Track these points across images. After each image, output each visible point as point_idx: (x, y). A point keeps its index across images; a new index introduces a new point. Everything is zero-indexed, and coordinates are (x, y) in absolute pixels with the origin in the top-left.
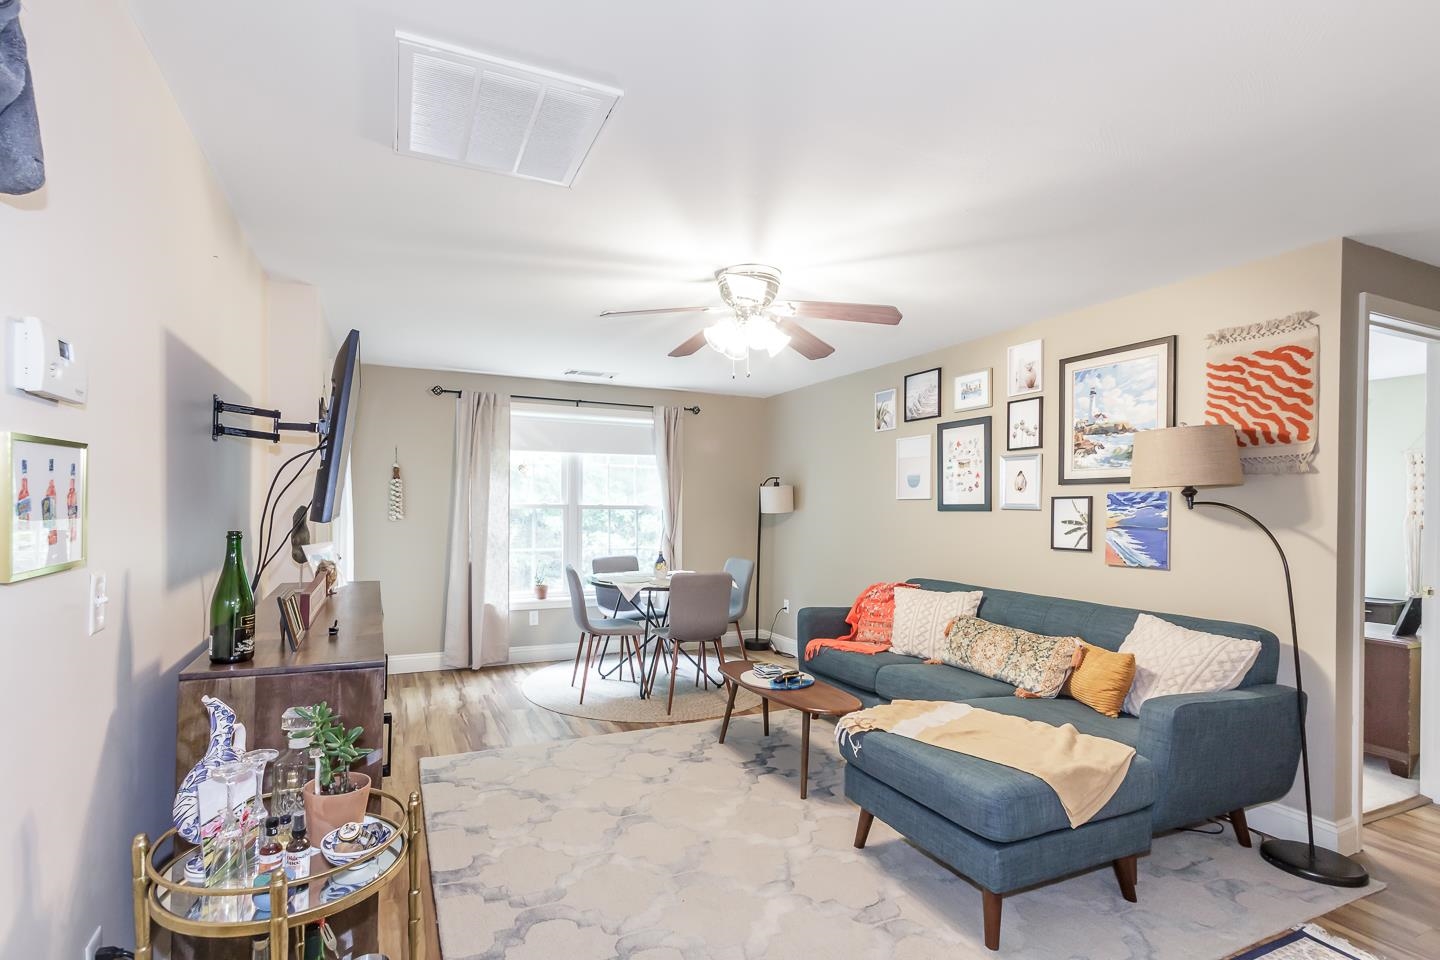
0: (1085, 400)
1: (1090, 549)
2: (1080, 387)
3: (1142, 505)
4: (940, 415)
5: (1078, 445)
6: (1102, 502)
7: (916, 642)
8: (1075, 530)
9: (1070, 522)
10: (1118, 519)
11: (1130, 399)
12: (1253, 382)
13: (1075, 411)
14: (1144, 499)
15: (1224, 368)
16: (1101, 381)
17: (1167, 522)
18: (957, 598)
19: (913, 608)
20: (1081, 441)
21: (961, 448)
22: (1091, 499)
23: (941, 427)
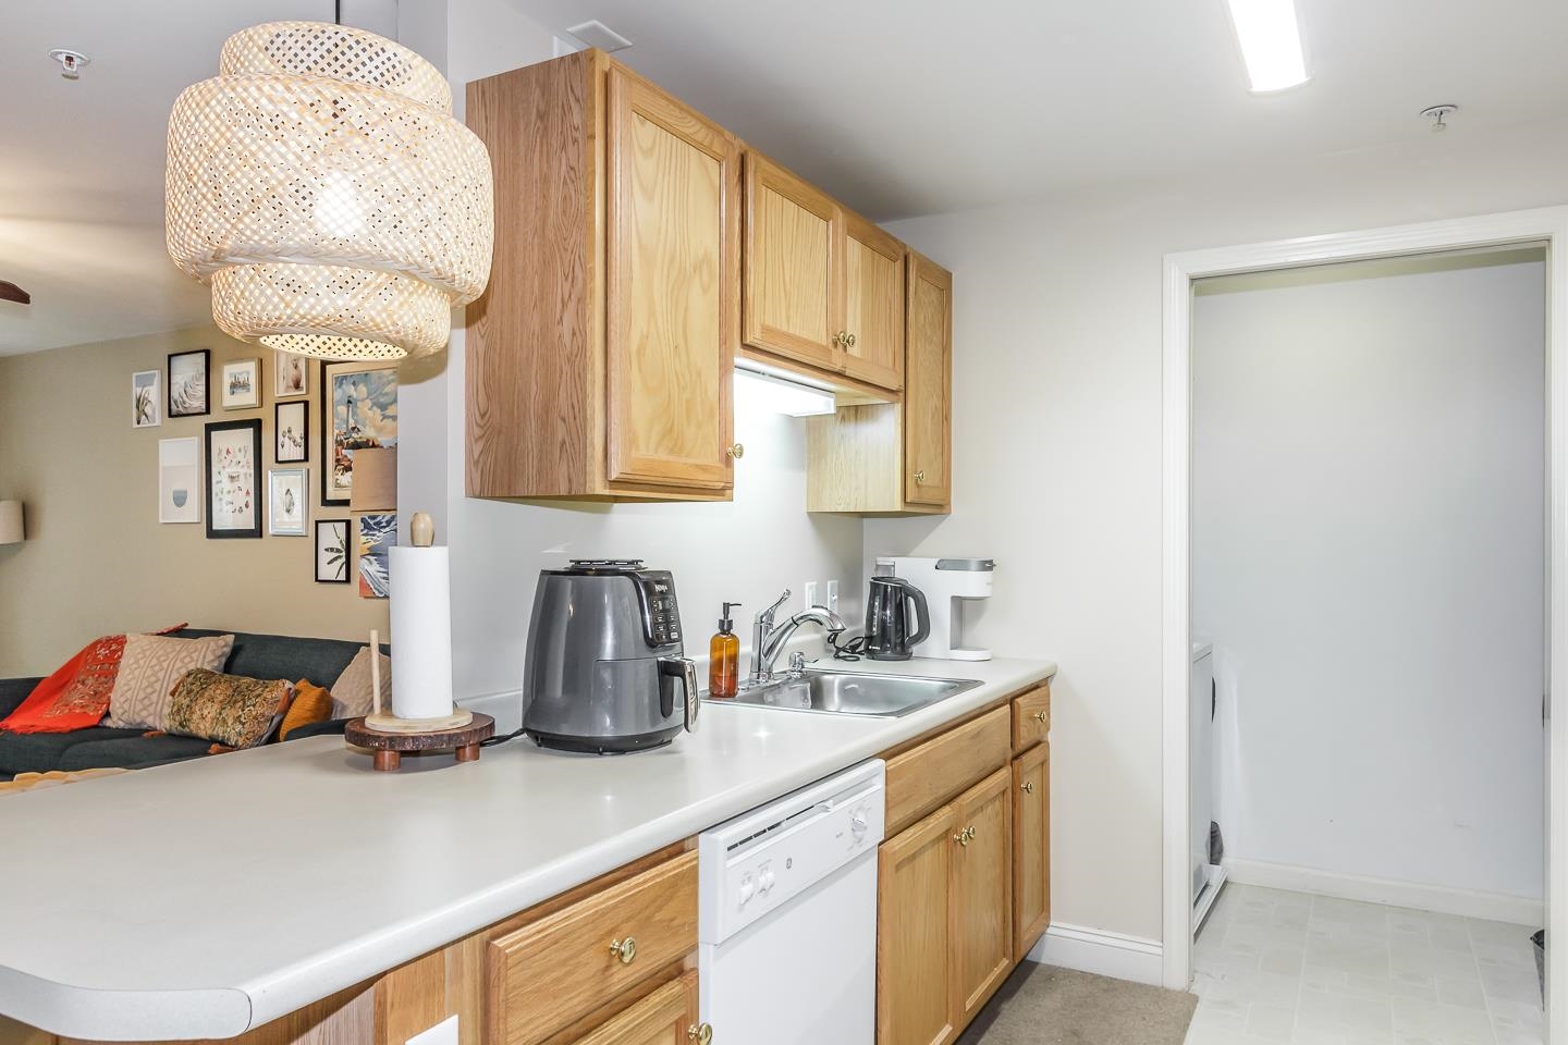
0: (342, 409)
1: (348, 580)
2: (338, 394)
3: (387, 529)
4: (208, 411)
5: (338, 460)
6: (357, 526)
7: (139, 707)
8: (336, 559)
9: (332, 550)
10: (369, 545)
13: (336, 421)
16: (356, 390)
18: (200, 647)
19: (141, 662)
20: (340, 457)
21: (229, 457)
22: (348, 523)
23: (210, 428)
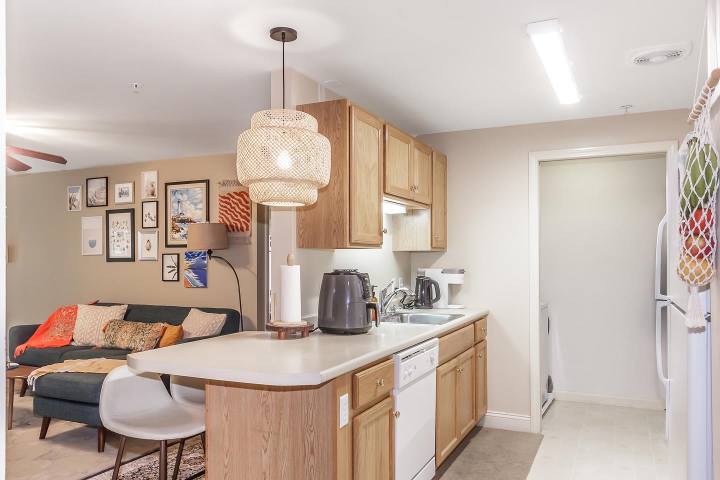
0: (175, 205)
1: (178, 280)
2: (173, 198)
3: (198, 258)
4: (107, 205)
5: (173, 227)
6: (183, 256)
7: (88, 336)
8: (172, 271)
9: (170, 267)
10: (189, 265)
11: (193, 206)
12: (233, 205)
13: (172, 210)
14: (198, 255)
15: (224, 197)
16: (182, 197)
17: (205, 266)
18: (113, 310)
19: (87, 317)
20: (174, 226)
21: (118, 225)
22: (178, 255)
23: (108, 212)
